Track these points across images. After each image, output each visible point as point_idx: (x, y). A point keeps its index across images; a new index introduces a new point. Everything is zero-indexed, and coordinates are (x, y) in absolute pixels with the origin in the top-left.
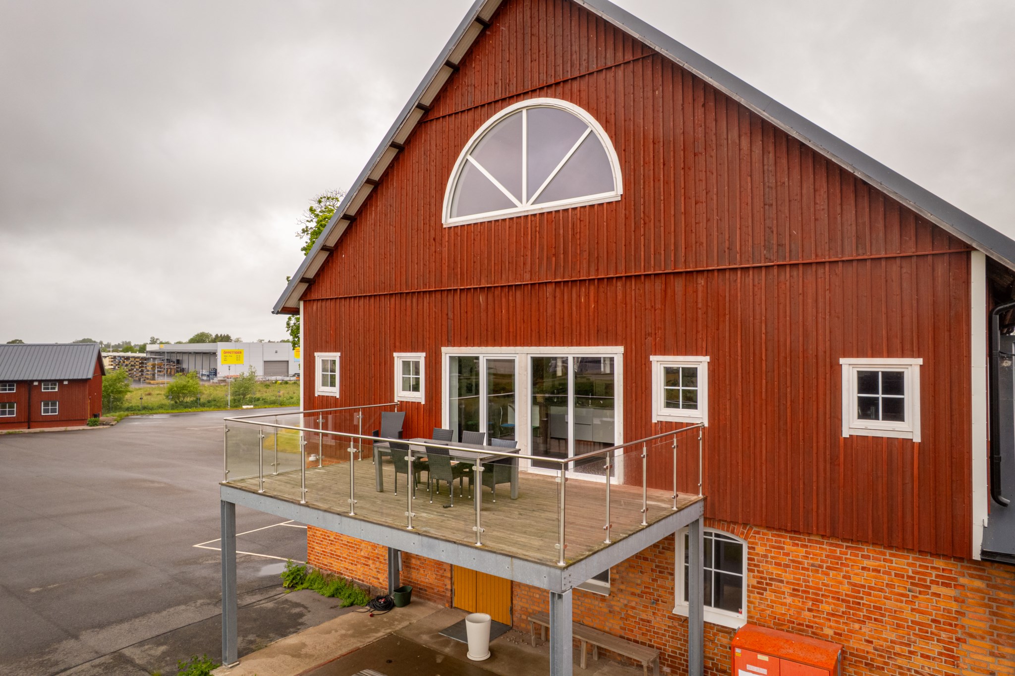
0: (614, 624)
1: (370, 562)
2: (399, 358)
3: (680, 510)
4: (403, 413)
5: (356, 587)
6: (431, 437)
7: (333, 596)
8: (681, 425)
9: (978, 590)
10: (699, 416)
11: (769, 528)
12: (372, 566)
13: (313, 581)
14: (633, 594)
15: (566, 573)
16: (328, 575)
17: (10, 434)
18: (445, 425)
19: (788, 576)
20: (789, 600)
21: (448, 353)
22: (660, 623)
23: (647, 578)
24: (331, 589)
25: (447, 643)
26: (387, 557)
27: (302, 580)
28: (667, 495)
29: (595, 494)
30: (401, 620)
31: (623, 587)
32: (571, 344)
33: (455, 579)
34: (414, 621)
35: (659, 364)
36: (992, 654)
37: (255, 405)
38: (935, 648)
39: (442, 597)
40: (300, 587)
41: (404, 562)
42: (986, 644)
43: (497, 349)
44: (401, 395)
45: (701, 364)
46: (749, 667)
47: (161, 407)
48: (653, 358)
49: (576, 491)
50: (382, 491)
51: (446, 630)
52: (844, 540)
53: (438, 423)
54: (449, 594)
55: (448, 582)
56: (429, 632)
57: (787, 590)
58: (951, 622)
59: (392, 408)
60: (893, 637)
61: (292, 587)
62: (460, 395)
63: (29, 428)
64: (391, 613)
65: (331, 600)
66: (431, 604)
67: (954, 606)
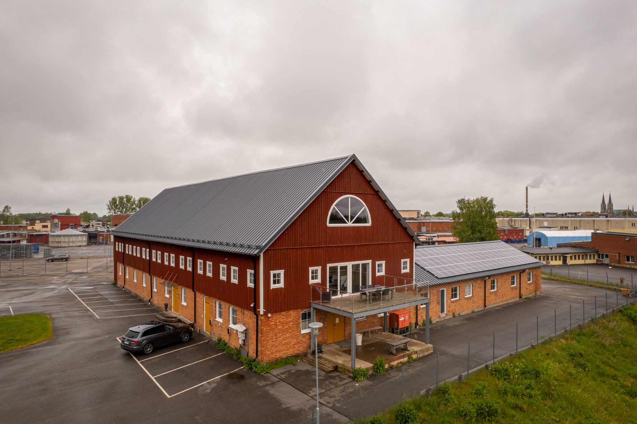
2: (311, 269)
5: (289, 358)
8: (381, 276)
10: (383, 273)
12: (297, 346)
16: (276, 360)
21: (329, 266)
32: (361, 260)
35: (377, 263)
43: (343, 263)
45: (384, 262)
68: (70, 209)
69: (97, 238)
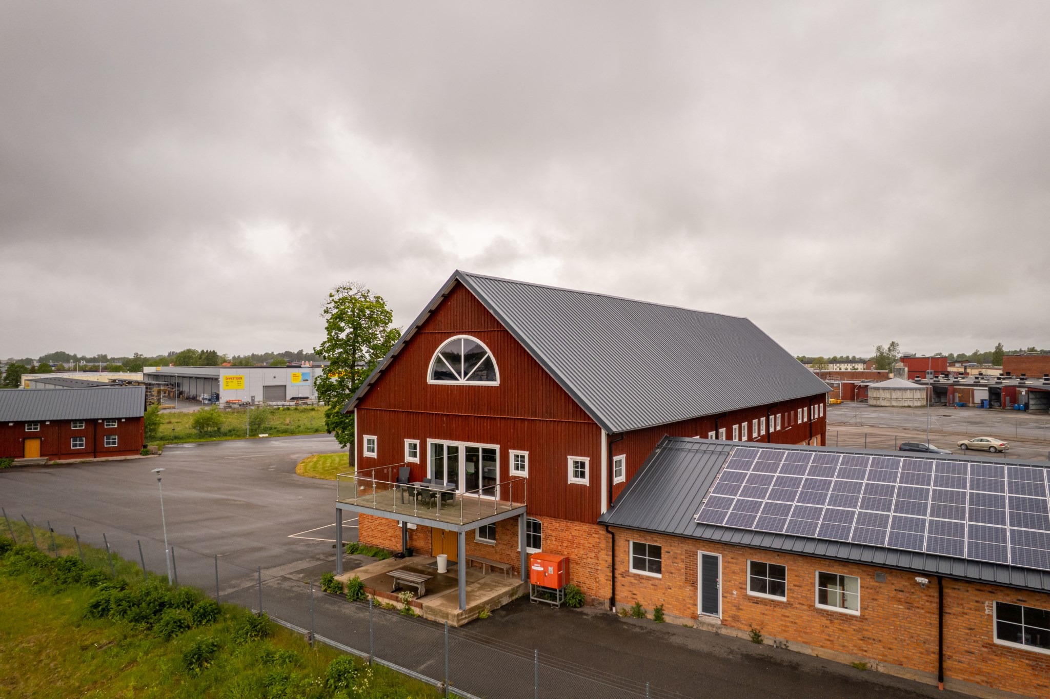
0: (497, 557)
1: (393, 539)
2: (407, 442)
3: (512, 509)
4: (409, 468)
5: (385, 551)
6: (422, 481)
7: (373, 556)
8: (519, 477)
9: (604, 535)
10: (525, 474)
11: (548, 516)
12: (394, 540)
13: (362, 550)
14: (504, 544)
15: (463, 527)
16: (371, 547)
17: (83, 463)
18: (429, 477)
19: (554, 534)
20: (554, 543)
21: (430, 441)
22: (513, 555)
23: (508, 538)
24: (373, 553)
25: (429, 568)
26: (401, 535)
27: (357, 549)
28: (509, 503)
29: (490, 504)
30: (409, 562)
31: (500, 542)
32: (481, 442)
33: (433, 544)
34: (415, 561)
35: (512, 453)
36: (607, 555)
37: (270, 434)
38: (593, 555)
39: (427, 552)
40: (355, 553)
41: (409, 537)
42: (605, 552)
43: (451, 441)
44: (408, 459)
45: (526, 454)
46: (535, 565)
47: (189, 436)
48: (510, 451)
49: (484, 503)
50: (403, 503)
51: (429, 564)
52: (570, 520)
53: (426, 476)
54: (430, 551)
55: (430, 545)
56: (421, 565)
57: (554, 539)
58: (597, 546)
59: (404, 465)
60: (583, 553)
61: (352, 553)
62: (436, 456)
63: (95, 457)
64: (404, 559)
65: (373, 558)
66: (422, 556)
67: (598, 540)
68: (1002, 344)
69: (946, 395)
